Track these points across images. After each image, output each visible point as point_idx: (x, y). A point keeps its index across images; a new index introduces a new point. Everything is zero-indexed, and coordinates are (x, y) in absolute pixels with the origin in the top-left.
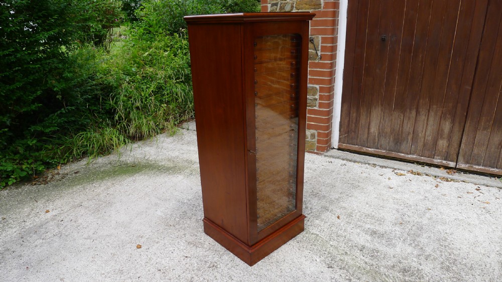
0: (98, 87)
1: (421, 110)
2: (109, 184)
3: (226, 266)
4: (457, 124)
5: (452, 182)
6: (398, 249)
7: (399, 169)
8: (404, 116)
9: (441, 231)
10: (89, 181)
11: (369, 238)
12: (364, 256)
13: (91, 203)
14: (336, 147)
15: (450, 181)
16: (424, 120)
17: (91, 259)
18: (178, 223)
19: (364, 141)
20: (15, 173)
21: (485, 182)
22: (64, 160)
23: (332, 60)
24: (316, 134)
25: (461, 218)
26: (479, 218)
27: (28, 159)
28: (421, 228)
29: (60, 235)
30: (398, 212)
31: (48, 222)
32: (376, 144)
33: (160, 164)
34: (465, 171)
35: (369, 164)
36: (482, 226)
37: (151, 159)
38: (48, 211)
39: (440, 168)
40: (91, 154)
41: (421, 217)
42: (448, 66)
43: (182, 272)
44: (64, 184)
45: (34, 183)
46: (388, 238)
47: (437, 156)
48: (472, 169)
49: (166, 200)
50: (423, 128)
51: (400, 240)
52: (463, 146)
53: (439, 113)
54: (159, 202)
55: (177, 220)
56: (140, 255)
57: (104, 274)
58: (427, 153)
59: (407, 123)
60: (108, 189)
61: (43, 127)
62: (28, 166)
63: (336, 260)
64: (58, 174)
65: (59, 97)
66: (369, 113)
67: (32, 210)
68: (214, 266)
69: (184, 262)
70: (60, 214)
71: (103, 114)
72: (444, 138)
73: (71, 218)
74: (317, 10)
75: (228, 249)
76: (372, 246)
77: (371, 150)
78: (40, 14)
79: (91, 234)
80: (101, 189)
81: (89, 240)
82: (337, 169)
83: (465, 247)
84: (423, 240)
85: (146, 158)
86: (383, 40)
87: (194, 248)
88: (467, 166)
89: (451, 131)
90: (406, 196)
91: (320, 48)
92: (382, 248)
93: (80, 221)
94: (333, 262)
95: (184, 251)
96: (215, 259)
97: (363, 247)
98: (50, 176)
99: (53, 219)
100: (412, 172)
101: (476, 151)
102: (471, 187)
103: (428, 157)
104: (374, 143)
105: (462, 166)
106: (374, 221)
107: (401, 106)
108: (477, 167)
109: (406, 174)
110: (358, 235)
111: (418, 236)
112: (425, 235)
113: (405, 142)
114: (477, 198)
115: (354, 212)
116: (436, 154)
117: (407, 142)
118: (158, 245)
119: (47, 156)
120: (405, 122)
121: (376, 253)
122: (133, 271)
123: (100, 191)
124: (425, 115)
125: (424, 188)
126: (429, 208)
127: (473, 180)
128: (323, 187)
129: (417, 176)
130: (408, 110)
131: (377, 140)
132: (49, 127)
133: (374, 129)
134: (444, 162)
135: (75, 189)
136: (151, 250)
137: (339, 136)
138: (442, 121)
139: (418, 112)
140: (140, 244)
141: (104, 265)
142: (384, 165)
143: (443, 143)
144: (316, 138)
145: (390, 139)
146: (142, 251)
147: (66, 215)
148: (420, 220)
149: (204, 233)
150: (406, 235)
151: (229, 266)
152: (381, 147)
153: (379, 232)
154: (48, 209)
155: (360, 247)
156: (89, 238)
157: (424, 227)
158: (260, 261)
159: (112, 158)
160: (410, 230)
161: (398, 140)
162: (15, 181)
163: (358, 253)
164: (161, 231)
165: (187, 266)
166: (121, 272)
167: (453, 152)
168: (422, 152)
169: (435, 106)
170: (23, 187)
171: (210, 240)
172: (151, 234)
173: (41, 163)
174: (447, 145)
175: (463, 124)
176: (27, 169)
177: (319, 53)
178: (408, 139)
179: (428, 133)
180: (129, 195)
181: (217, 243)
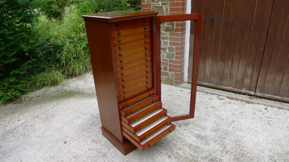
0: (52, 46)
1: (234, 61)
2: (55, 104)
3: (111, 155)
4: (255, 70)
5: (251, 104)
6: (211, 147)
7: (221, 96)
8: (225, 64)
9: (239, 135)
10: (44, 102)
11: (195, 139)
12: (190, 151)
13: (43, 115)
14: (186, 82)
15: (250, 103)
16: (236, 67)
17: (39, 150)
18: (89, 129)
19: (202, 79)
20: (3, 98)
21: (271, 104)
22: (32, 89)
23: (182, 32)
24: (174, 74)
25: (252, 127)
26: (263, 127)
27: (11, 89)
28: (227, 134)
29: (24, 135)
30: (216, 123)
31: (19, 127)
32: (209, 80)
33: (85, 91)
34: (260, 97)
35: (204, 92)
36: (264, 133)
37: (80, 88)
38: (19, 120)
39: (245, 95)
40: (47, 85)
41: (229, 127)
42: (250, 35)
43: (86, 158)
44: (30, 104)
45: (14, 103)
46: (207, 140)
47: (244, 88)
48: (264, 96)
49: (84, 114)
50: (236, 72)
51: (213, 141)
52: (259, 82)
53: (245, 63)
54: (80, 115)
55: (89, 126)
56: (65, 147)
57: (44, 158)
58: (238, 86)
59: (227, 68)
60: (54, 107)
61: (19, 71)
62: (11, 93)
63: (174, 153)
64: (28, 97)
65: (27, 54)
66: (205, 63)
67: (11, 119)
68: (104, 155)
69: (88, 152)
70: (26, 122)
71: (55, 61)
72: (248, 78)
73: (32, 125)
74: (173, 2)
75: (114, 145)
76: (196, 144)
77: (205, 84)
78: (13, 7)
79: (40, 134)
80: (50, 107)
81: (39, 138)
82: (185, 95)
83: (251, 146)
84: (227, 141)
85: (78, 88)
86: (212, 19)
87: (96, 143)
88: (261, 94)
89: (252, 73)
90: (223, 113)
91: (175, 25)
92: (202, 146)
93: (36, 126)
94: (172, 154)
95: (90, 145)
96: (106, 151)
97: (191, 145)
98: (24, 99)
99: (21, 125)
100: (229, 98)
101: (266, 86)
102: (262, 107)
103: (239, 89)
104: (208, 80)
105: (259, 94)
106: (200, 129)
107: (223, 59)
108: (267, 95)
109: (225, 99)
110: (189, 137)
111: (224, 139)
112: (228, 138)
113: (226, 79)
114: (264, 114)
115: (190, 123)
116: (243, 87)
117: (227, 79)
118: (76, 141)
119: (22, 87)
120: (225, 68)
121: (197, 149)
122: (60, 157)
123: (49, 108)
124: (237, 64)
125: (234, 108)
126: (235, 120)
127: (264, 103)
128: (175, 107)
129: (231, 100)
130: (227, 61)
131: (209, 78)
132: (22, 71)
133: (207, 72)
134: (248, 91)
135: (36, 106)
136: (71, 145)
137: (188, 75)
138: (246, 68)
139: (232, 62)
140: (66, 141)
141: (45, 153)
142: (213, 93)
143: (247, 81)
144: (174, 76)
145: (217, 77)
146: (67, 145)
147: (29, 122)
148: (227, 128)
149: (102, 135)
150: (217, 138)
151: (113, 155)
152: (211, 82)
153: (202, 136)
154: (20, 119)
155: (189, 145)
156: (39, 137)
157: (229, 133)
158: (131, 153)
159: (59, 87)
160: (220, 135)
161: (222, 78)
162: (3, 102)
163: (187, 149)
164: (79, 133)
165: (90, 155)
166: (54, 157)
167: (253, 86)
168: (235, 85)
169: (242, 59)
170: (8, 105)
171: (105, 139)
172: (73, 135)
173: (19, 91)
174: (250, 82)
175: (259, 70)
176: (10, 95)
177: (175, 28)
178: (227, 78)
179: (238, 75)
180: (65, 111)
181: (108, 141)
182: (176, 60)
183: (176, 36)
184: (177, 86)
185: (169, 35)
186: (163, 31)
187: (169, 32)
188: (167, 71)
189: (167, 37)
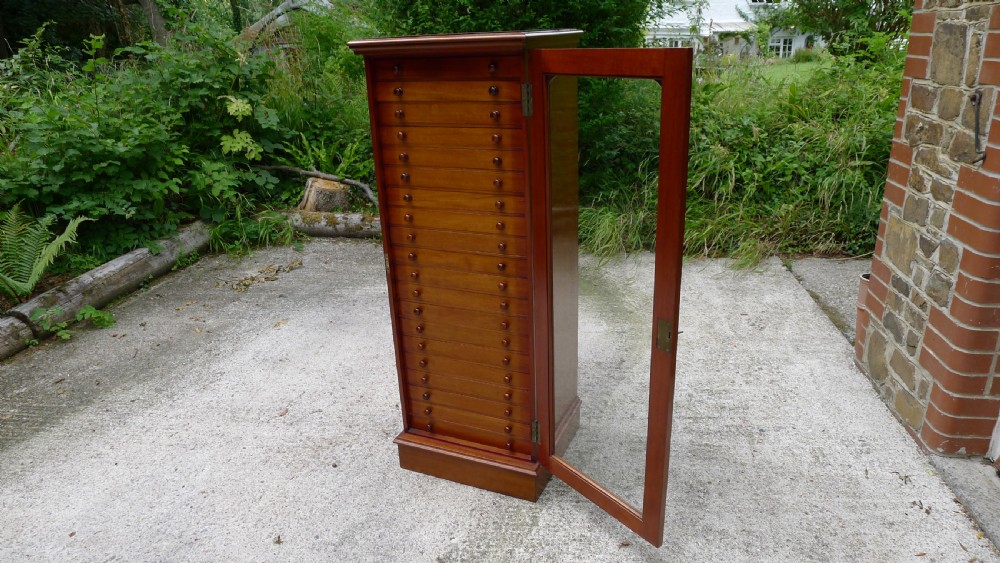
24: (930, 388)
82: (881, 501)
91: (987, 129)
128: (746, 496)
144: (929, 398)
177: (985, 143)
182: (952, 318)
183: (977, 193)
184: (927, 454)
185: (955, 176)
186: (943, 153)
187: (959, 165)
188: (914, 360)
189: (949, 188)
